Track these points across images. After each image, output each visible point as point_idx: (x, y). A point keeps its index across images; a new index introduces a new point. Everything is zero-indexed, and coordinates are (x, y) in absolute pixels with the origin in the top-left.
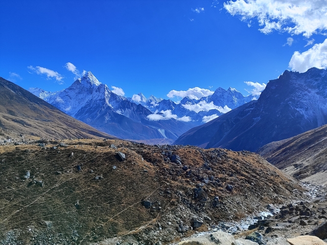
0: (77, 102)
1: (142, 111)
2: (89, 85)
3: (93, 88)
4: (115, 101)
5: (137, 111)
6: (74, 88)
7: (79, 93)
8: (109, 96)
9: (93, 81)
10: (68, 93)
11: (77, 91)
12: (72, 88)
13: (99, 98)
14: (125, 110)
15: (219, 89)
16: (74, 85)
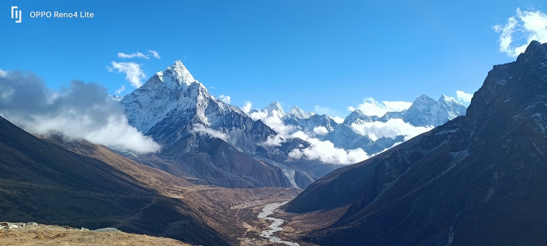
0: (151, 113)
1: (261, 133)
2: (175, 84)
3: (182, 89)
4: (214, 113)
5: (251, 132)
6: (149, 89)
7: (157, 98)
8: (206, 104)
9: (182, 77)
10: (138, 98)
11: (153, 94)
12: (146, 88)
13: (186, 108)
14: (230, 130)
15: (423, 97)
16: (149, 84)
